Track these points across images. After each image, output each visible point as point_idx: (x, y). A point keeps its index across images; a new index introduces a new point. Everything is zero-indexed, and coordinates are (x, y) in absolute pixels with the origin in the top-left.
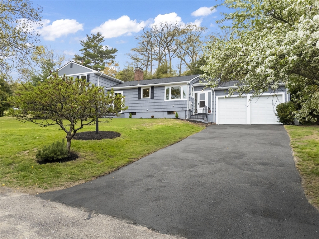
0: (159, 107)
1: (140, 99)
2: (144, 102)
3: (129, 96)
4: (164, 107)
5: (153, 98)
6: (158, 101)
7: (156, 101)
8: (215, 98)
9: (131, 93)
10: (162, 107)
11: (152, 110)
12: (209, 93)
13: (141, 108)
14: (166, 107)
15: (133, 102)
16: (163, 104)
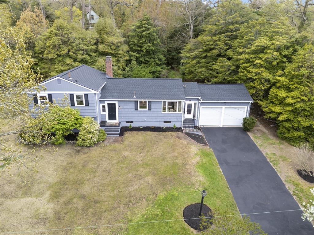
0: (157, 118)
1: (138, 110)
2: (142, 113)
3: (125, 107)
4: (161, 118)
5: (151, 110)
6: (156, 113)
7: (154, 113)
8: (200, 107)
9: (127, 104)
10: (159, 118)
11: (149, 120)
12: (195, 104)
13: (138, 118)
14: (163, 118)
15: (130, 112)
16: (160, 115)
